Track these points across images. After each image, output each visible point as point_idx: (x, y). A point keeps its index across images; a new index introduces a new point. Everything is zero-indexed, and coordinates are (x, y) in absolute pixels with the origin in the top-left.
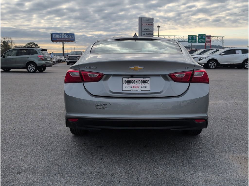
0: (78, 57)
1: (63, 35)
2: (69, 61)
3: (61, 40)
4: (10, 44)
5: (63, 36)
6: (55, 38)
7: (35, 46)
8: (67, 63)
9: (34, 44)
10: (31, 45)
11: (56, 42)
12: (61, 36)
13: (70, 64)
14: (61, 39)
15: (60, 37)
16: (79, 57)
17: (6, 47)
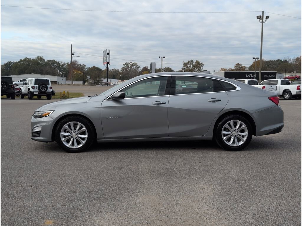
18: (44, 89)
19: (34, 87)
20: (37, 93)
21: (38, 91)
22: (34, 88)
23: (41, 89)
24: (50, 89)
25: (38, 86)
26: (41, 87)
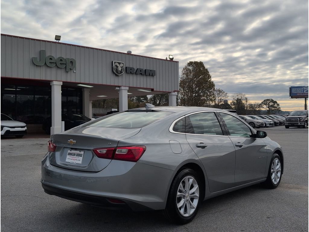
0: (299, 118)
1: (306, 88)
2: (288, 124)
3: (303, 96)
4: (244, 102)
5: (306, 90)
6: (296, 93)
7: (273, 104)
8: (286, 126)
9: (272, 101)
10: (268, 102)
11: (297, 98)
12: (304, 90)
13: (290, 127)
14: (303, 94)
15: (301, 92)
16: (301, 119)
17: (239, 105)
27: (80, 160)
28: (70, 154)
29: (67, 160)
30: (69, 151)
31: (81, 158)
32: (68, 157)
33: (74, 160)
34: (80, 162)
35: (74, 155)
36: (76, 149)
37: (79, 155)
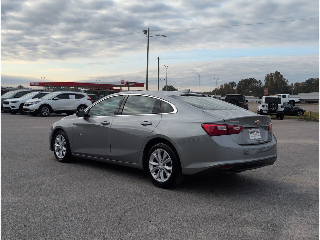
18: (274, 108)
19: (264, 105)
20: (267, 112)
21: (268, 109)
22: (264, 107)
23: (271, 108)
24: (281, 108)
25: (268, 104)
26: (271, 106)
27: (259, 136)
28: (251, 133)
29: (251, 138)
30: (250, 130)
31: (259, 134)
32: (251, 135)
33: (256, 136)
34: (260, 137)
35: (254, 132)
36: (254, 128)
37: (257, 132)
